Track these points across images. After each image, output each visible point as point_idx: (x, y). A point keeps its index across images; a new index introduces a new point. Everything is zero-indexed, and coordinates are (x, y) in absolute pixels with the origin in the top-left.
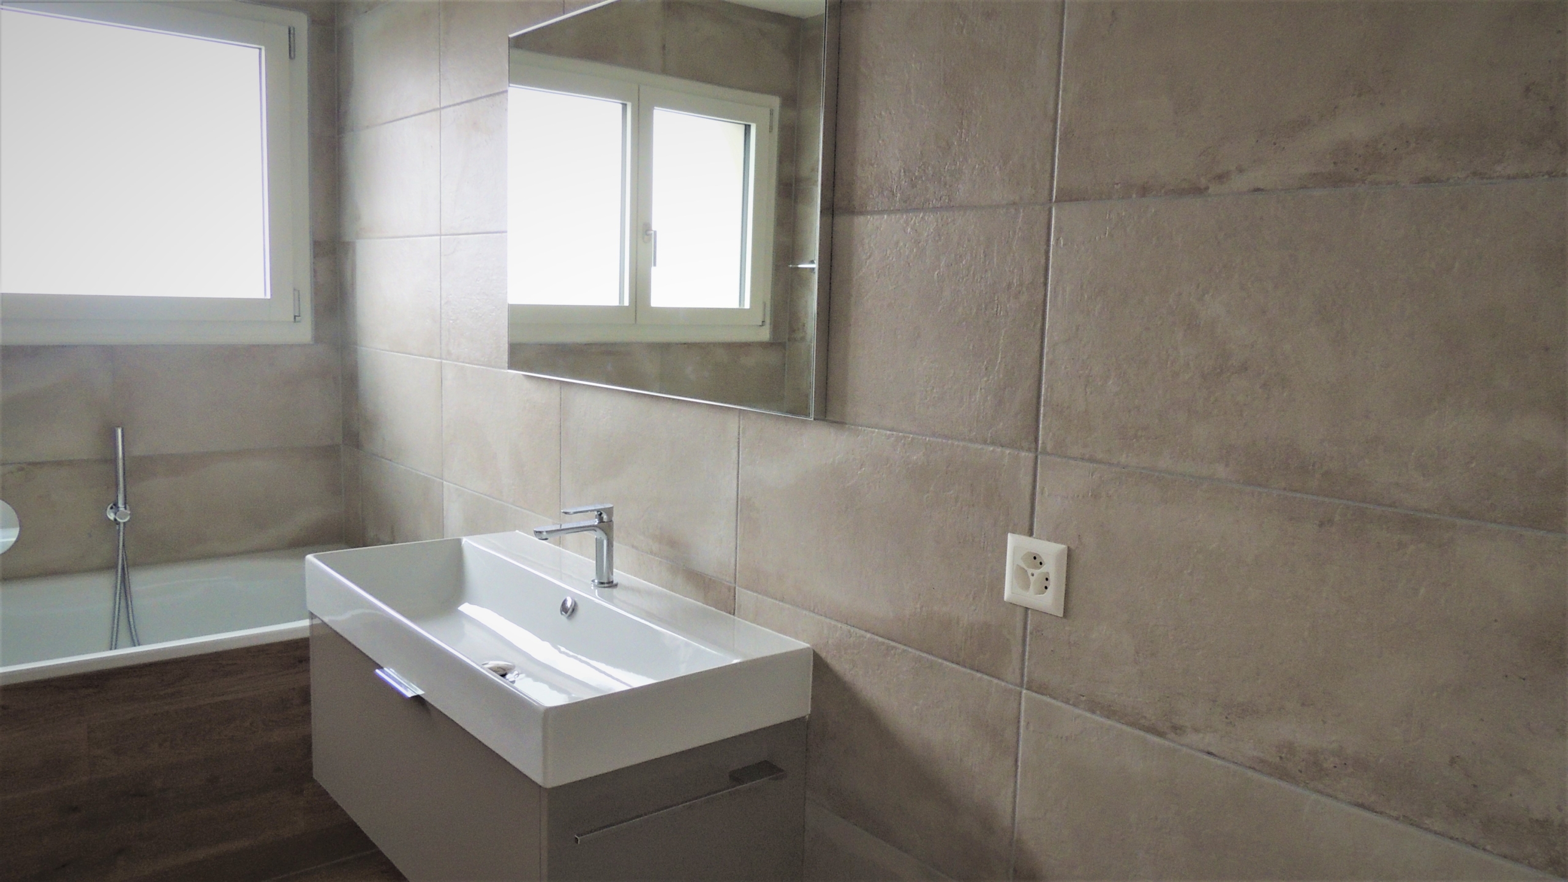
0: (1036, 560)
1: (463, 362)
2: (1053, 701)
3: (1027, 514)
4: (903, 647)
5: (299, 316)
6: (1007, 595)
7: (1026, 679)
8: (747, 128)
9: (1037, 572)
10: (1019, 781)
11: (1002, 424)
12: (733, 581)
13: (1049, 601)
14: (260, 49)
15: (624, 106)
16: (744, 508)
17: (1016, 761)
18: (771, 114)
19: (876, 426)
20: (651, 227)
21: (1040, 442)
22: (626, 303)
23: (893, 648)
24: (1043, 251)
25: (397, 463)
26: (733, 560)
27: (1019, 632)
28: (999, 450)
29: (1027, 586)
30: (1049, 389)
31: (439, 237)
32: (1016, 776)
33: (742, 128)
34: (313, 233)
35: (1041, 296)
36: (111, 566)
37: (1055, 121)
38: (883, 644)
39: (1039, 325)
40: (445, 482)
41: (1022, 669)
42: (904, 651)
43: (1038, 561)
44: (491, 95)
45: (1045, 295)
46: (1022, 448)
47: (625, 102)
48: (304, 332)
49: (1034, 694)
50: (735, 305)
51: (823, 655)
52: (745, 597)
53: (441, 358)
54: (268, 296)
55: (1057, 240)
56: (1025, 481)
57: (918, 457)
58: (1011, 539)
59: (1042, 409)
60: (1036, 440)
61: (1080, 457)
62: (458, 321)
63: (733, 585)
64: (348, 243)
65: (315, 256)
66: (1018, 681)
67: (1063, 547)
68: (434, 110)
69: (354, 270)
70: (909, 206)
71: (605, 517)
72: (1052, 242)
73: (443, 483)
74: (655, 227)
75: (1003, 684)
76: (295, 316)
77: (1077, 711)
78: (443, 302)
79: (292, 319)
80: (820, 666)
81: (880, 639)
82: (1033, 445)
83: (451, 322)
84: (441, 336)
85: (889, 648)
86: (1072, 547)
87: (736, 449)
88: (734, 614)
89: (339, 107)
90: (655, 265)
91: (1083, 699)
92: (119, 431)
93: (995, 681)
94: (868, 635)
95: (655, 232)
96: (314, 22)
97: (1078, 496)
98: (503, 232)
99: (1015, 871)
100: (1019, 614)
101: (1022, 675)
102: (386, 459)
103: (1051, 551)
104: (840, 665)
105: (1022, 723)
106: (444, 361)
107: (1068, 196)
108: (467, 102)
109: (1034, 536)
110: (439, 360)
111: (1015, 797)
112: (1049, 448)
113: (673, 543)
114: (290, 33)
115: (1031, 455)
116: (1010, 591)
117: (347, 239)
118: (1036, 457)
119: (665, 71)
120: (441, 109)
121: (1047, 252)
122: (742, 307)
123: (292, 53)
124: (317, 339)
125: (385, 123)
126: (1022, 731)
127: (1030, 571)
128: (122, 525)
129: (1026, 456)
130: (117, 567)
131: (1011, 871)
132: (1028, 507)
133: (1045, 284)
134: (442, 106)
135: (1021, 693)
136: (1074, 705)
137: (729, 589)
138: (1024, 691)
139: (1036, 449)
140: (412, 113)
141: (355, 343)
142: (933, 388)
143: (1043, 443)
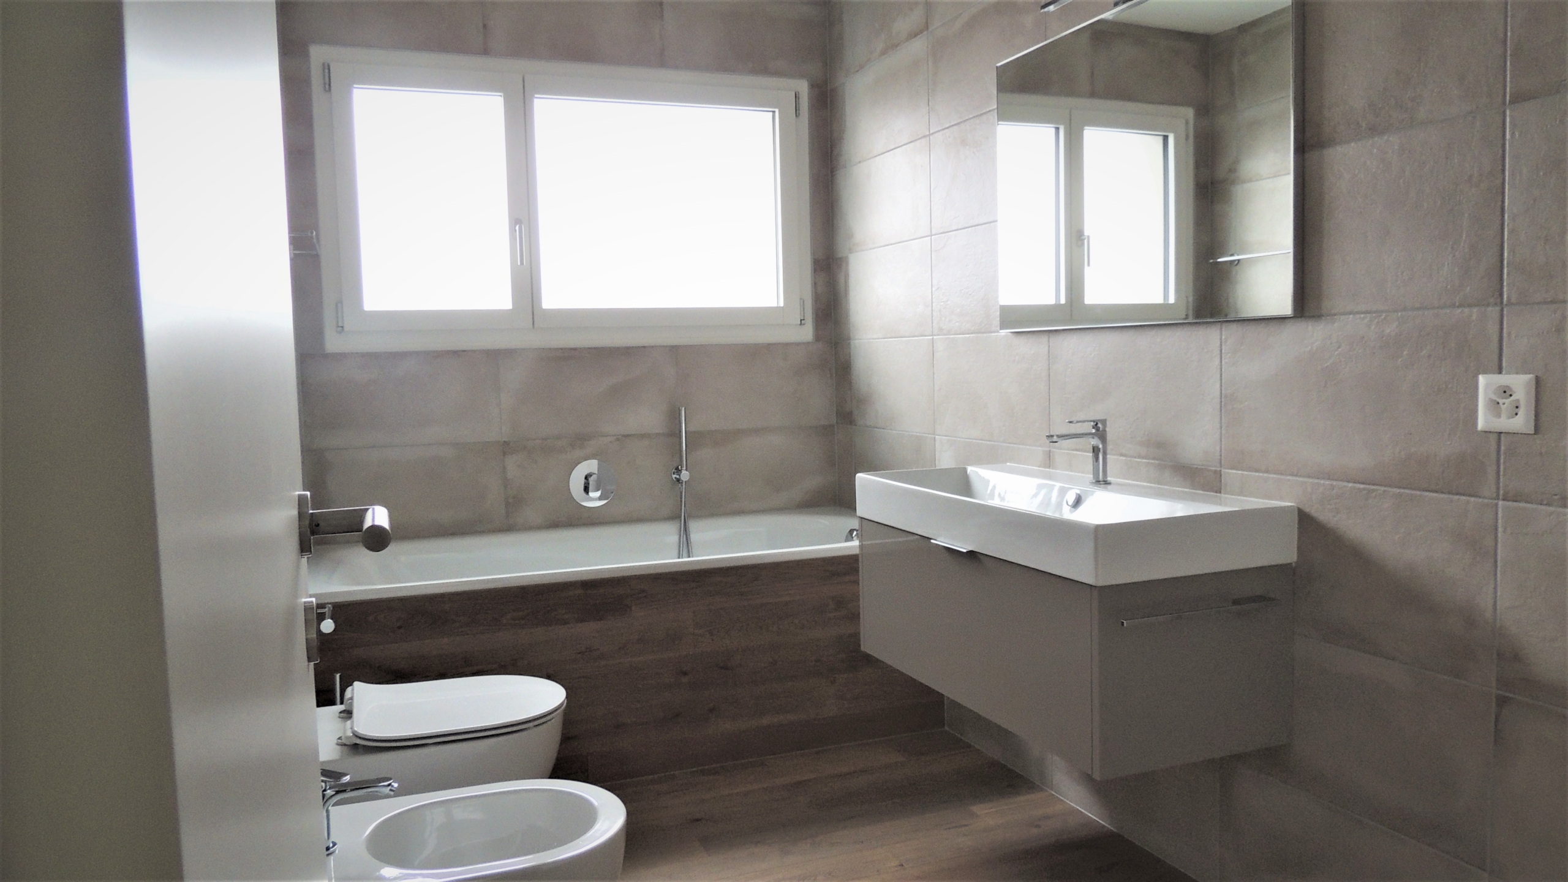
0: (1506, 392)
1: (955, 334)
2: (1528, 505)
3: (1496, 357)
4: (1383, 488)
5: (804, 320)
6: (1481, 425)
7: (1501, 492)
8: (1166, 138)
9: (1507, 401)
10: (1498, 579)
11: (1469, 288)
12: (1218, 465)
13: (1521, 423)
14: (774, 112)
15: (1057, 129)
16: (1226, 401)
17: (1496, 561)
18: (1187, 123)
19: (1350, 313)
20: (1083, 233)
21: (1505, 296)
22: (1063, 301)
23: (1374, 490)
24: (1500, 146)
25: (891, 430)
26: (1218, 448)
27: (1494, 456)
28: (1466, 310)
29: (1499, 416)
30: (1512, 254)
31: (930, 237)
32: (1496, 574)
33: (1160, 139)
34: (813, 253)
35: (1498, 182)
36: (674, 517)
37: (1505, 42)
38: (1364, 489)
39: (1500, 203)
40: (937, 437)
41: (1498, 483)
42: (1384, 491)
43: (1508, 393)
44: (977, 116)
45: (1504, 179)
46: (1488, 305)
47: (1057, 126)
48: (807, 333)
49: (1510, 503)
50: (1160, 300)
51: (1307, 510)
52: (1231, 475)
53: (932, 335)
54: (782, 304)
55: (1513, 134)
56: (1492, 329)
57: (1391, 329)
58: (1482, 379)
59: (1505, 271)
60: (1501, 295)
61: (1543, 301)
62: (949, 302)
63: (1219, 469)
64: (840, 259)
65: (815, 270)
66: (1495, 495)
67: (1531, 376)
68: (924, 137)
69: (847, 276)
70: (1374, 130)
71: (1100, 425)
72: (1508, 136)
73: (935, 438)
74: (1087, 232)
75: (1480, 500)
76: (801, 320)
77: (1551, 509)
78: (933, 289)
79: (799, 323)
80: (1304, 519)
81: (1362, 486)
82: (1499, 300)
83: (942, 303)
84: (932, 317)
85: (1370, 491)
86: (1539, 374)
87: (1219, 356)
88: (1220, 492)
89: (832, 152)
90: (1089, 265)
91: (1556, 497)
92: (683, 409)
93: (1472, 499)
94: (1350, 485)
95: (1088, 237)
96: (812, 86)
97: (1543, 333)
98: (994, 222)
99: (1498, 655)
100: (1493, 439)
101: (1498, 489)
102: (878, 428)
103: (1520, 383)
104: (1324, 515)
105: (1500, 529)
106: (935, 337)
107: (1519, 98)
108: (955, 125)
109: (1504, 373)
110: (931, 337)
111: (1495, 592)
112: (1513, 300)
113: (1161, 445)
114: (796, 97)
115: (1498, 308)
116: (1483, 421)
117: (840, 255)
118: (1502, 310)
119: (1093, 94)
120: (929, 135)
121: (1504, 145)
122: (1166, 302)
123: (798, 112)
124: (818, 338)
125: (876, 156)
126: (1499, 535)
127: (1501, 401)
128: (684, 483)
129: (1493, 311)
130: (681, 517)
131: (1495, 656)
132: (1497, 351)
133: (1503, 170)
134: (931, 132)
135: (1497, 505)
136: (1548, 504)
137: (1215, 472)
138: (1501, 503)
139: (1502, 303)
140: (903, 143)
141: (849, 339)
142: (1403, 272)
143: (1508, 297)
